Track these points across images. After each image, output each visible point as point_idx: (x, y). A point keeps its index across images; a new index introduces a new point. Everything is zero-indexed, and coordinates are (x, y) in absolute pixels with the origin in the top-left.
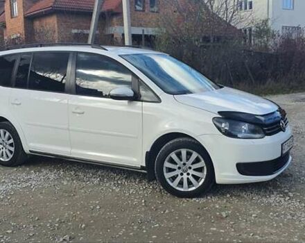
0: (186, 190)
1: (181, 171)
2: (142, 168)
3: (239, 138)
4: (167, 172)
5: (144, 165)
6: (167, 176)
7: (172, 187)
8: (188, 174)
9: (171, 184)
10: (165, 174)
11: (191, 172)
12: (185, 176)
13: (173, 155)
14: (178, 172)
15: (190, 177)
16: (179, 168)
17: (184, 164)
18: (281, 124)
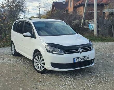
0: (40, 70)
3: (54, 54)
6: (35, 64)
8: (40, 65)
9: (36, 67)
11: (41, 64)
13: (36, 57)
14: (38, 64)
15: (41, 66)
16: (38, 62)
17: (40, 61)
18: (79, 50)
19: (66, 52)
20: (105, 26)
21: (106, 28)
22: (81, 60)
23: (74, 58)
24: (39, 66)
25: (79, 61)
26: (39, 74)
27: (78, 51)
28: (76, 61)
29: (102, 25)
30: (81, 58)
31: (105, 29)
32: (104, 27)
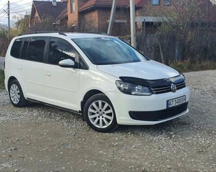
0: (101, 127)
1: (98, 115)
2: (80, 112)
3: (133, 95)
4: (90, 115)
5: (81, 110)
6: (90, 117)
7: (92, 125)
8: (103, 117)
9: (93, 123)
10: (89, 116)
11: (105, 116)
12: (101, 118)
13: (94, 104)
14: (97, 115)
15: (104, 119)
16: (98, 113)
17: (101, 110)
18: (172, 87)
19: (155, 90)
20: (149, 46)
21: (150, 50)
22: (177, 104)
23: (168, 101)
24: (99, 120)
25: (174, 105)
26: (100, 134)
27: (170, 88)
28: (170, 106)
29: (143, 45)
30: (176, 99)
31: (148, 52)
32: (148, 48)
